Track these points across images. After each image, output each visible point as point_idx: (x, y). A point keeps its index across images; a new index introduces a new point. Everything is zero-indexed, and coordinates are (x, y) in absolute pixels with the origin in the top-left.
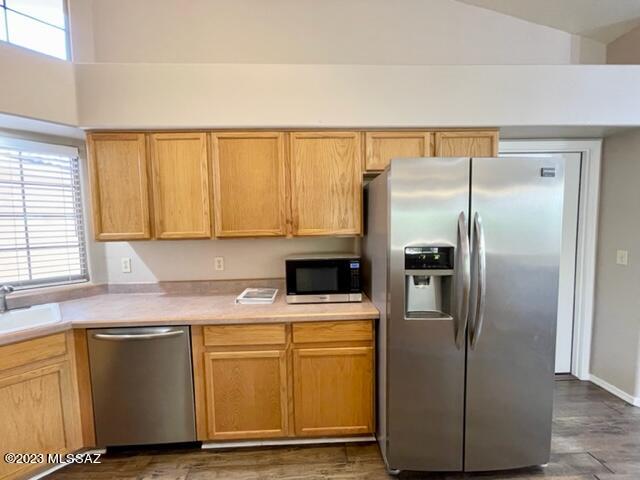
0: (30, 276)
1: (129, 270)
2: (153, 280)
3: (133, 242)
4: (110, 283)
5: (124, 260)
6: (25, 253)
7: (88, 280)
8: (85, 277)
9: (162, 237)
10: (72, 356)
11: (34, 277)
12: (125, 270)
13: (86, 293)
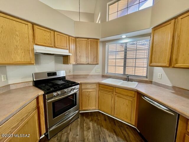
0: (135, 74)
1: (160, 78)
2: (170, 85)
3: (163, 68)
4: (153, 81)
5: (160, 74)
6: (134, 68)
7: (147, 78)
8: (147, 77)
9: (175, 66)
10: (136, 99)
11: (135, 75)
12: (158, 78)
13: (146, 82)
